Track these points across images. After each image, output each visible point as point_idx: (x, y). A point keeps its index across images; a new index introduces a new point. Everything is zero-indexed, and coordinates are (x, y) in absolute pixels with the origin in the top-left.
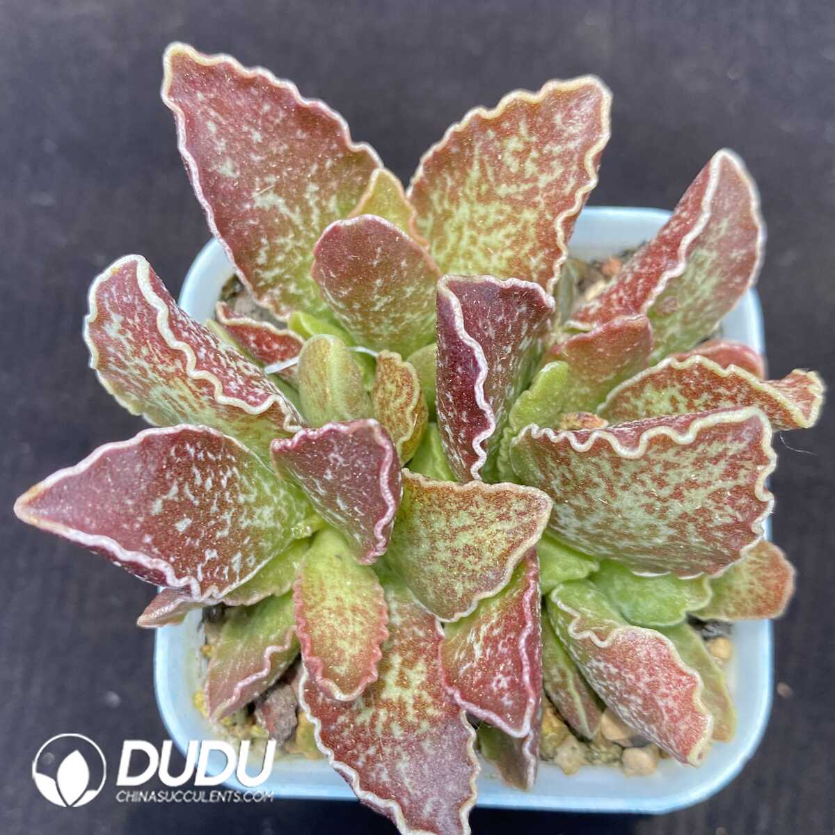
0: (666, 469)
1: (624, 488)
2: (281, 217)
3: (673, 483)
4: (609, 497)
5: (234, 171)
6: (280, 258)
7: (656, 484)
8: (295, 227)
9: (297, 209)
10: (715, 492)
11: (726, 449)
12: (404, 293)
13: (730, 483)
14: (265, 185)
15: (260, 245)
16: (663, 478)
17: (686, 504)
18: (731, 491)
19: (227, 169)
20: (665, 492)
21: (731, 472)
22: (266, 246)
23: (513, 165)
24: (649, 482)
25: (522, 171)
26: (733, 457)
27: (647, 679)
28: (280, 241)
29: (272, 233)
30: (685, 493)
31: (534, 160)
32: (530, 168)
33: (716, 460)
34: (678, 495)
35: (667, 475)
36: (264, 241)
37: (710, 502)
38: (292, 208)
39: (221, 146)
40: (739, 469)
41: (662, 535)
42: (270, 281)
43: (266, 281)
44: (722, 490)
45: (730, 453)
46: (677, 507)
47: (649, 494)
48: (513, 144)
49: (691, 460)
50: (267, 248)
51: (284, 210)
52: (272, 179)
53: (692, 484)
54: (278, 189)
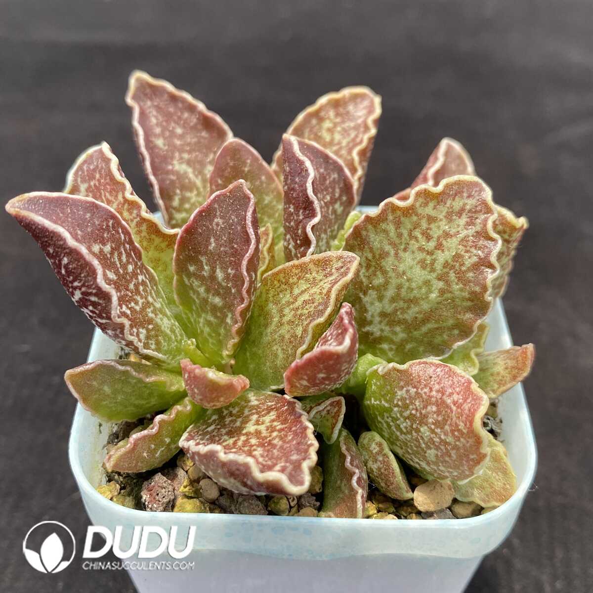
0: (429, 224)
1: (405, 250)
2: (189, 179)
3: (436, 236)
4: (396, 263)
5: (164, 145)
6: (187, 206)
7: (425, 238)
8: (197, 189)
9: (200, 177)
10: (462, 240)
11: (465, 204)
12: (264, 200)
13: (471, 231)
14: (181, 158)
15: (175, 194)
16: (429, 231)
17: (446, 253)
18: (473, 236)
19: (160, 142)
20: (432, 245)
21: (471, 223)
22: (179, 195)
23: (327, 137)
24: (420, 236)
25: (332, 140)
26: (470, 211)
27: (437, 387)
28: (188, 194)
29: (184, 188)
30: (444, 243)
31: (339, 132)
32: (337, 137)
33: (460, 213)
34: (439, 246)
35: (431, 229)
36: (178, 191)
37: (460, 247)
38: (196, 176)
39: (158, 130)
40: (475, 220)
41: (435, 290)
42: (179, 221)
43: (177, 221)
44: (467, 236)
45: (468, 207)
46: (442, 257)
47: (421, 249)
48: (327, 124)
49: (444, 214)
50: (180, 197)
51: (191, 176)
52: (186, 156)
53: (447, 235)
54: (189, 163)
